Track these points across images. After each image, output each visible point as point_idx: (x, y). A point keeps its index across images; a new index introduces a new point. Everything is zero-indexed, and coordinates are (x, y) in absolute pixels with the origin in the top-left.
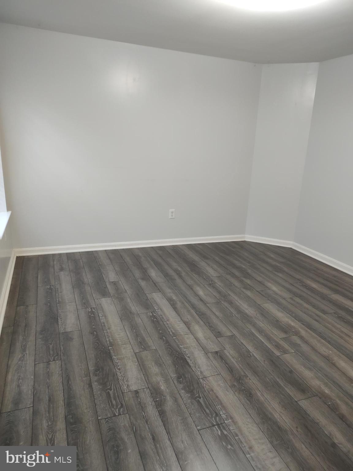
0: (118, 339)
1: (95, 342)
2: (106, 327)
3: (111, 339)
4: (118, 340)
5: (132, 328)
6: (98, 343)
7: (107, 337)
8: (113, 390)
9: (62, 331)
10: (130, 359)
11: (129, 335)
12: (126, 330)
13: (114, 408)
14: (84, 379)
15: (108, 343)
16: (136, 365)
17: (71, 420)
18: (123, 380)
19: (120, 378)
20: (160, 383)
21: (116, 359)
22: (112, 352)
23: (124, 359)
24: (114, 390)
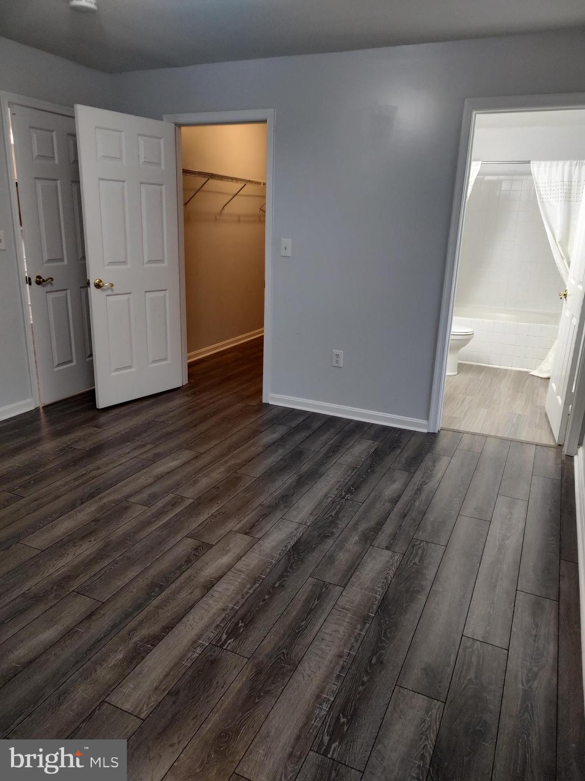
0: (346, 623)
1: (388, 639)
2: (342, 663)
3: (357, 631)
4: (348, 622)
5: (299, 632)
6: (385, 633)
7: (360, 639)
8: (413, 562)
9: (437, 706)
10: (360, 583)
11: (322, 620)
12: (313, 634)
13: (424, 548)
14: (441, 590)
15: (368, 625)
16: (360, 572)
17: (475, 558)
18: (392, 565)
19: (394, 569)
20: (353, 543)
21: (378, 594)
22: (375, 607)
23: (367, 588)
24: (411, 561)
